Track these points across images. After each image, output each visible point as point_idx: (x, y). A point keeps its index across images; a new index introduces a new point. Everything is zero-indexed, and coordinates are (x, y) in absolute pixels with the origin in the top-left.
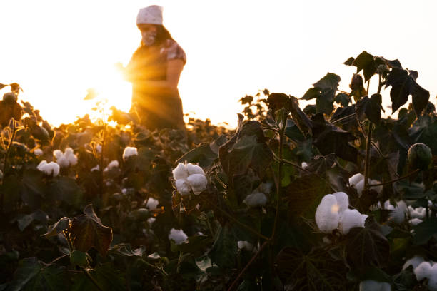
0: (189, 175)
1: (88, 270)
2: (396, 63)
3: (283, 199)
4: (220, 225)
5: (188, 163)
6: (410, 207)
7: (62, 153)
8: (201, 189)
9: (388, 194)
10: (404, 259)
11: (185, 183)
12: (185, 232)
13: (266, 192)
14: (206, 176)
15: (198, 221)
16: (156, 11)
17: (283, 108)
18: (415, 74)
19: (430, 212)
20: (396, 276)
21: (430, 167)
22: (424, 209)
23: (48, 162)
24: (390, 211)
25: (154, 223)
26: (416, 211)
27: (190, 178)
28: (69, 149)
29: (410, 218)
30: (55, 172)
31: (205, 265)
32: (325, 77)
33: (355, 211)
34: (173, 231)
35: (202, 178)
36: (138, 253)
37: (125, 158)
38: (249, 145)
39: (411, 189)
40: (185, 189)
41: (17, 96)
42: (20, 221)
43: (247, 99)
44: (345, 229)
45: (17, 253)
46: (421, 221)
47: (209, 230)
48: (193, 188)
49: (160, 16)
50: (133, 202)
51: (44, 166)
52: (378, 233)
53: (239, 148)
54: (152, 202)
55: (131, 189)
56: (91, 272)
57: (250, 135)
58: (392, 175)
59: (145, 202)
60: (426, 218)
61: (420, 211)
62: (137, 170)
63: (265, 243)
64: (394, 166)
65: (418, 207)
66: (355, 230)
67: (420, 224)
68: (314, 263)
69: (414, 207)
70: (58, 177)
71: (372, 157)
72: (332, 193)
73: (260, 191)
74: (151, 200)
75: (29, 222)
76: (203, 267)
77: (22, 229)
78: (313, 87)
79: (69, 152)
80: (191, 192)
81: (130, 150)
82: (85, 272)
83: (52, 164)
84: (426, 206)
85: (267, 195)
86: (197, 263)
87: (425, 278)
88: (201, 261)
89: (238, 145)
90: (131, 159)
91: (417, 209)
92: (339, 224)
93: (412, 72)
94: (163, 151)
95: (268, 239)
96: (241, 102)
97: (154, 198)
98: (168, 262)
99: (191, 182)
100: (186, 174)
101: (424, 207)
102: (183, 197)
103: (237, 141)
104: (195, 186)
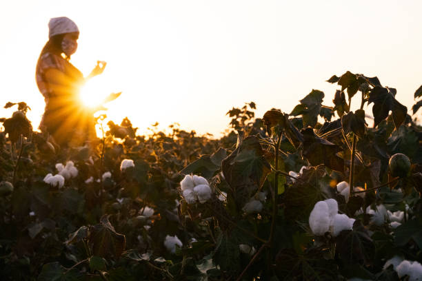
0: (195, 186)
1: (104, 273)
2: (375, 81)
3: (279, 205)
5: (194, 174)
6: (388, 211)
7: (63, 166)
8: (206, 198)
9: (370, 200)
10: (383, 259)
11: (192, 193)
12: (179, 238)
14: (210, 186)
15: (199, 227)
17: (278, 125)
18: (394, 91)
19: (407, 215)
20: (378, 275)
21: (409, 175)
22: (402, 213)
23: (53, 175)
24: (372, 215)
25: (150, 230)
26: (394, 215)
27: (196, 189)
28: (70, 163)
29: (389, 221)
30: (60, 184)
31: (205, 268)
32: (310, 94)
33: (344, 216)
35: (207, 188)
36: (146, 257)
37: (123, 169)
38: (249, 158)
39: (389, 194)
40: (192, 198)
42: (30, 230)
44: (336, 232)
45: (28, 259)
46: (400, 224)
47: (210, 236)
48: (199, 197)
50: (132, 210)
51: (49, 178)
52: (365, 235)
53: (240, 161)
55: (126, 199)
56: (106, 275)
57: (249, 149)
58: (374, 182)
59: (142, 210)
60: (404, 221)
61: (398, 215)
63: (263, 246)
64: (376, 174)
65: (396, 211)
66: (345, 233)
67: (399, 227)
68: (308, 262)
69: (392, 212)
71: (356, 166)
72: (323, 200)
73: (256, 199)
74: (147, 209)
75: (38, 231)
76: (204, 269)
77: (33, 237)
78: (300, 103)
79: (70, 166)
80: (198, 201)
81: (127, 163)
82: (102, 275)
83: (57, 176)
84: (403, 210)
85: (262, 202)
86: (198, 266)
87: (406, 275)
88: (200, 264)
89: (239, 159)
91: (395, 213)
92: (330, 227)
93: (391, 89)
94: (157, 162)
95: (265, 242)
96: (229, 114)
97: (149, 207)
98: (173, 265)
99: (197, 192)
100: (193, 185)
101: (402, 211)
102: (189, 206)
103: (238, 155)
104: (201, 196)
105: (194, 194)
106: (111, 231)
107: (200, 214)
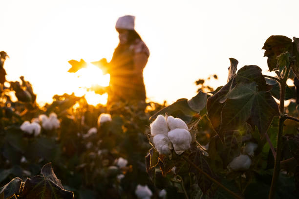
0: (169, 130)
4: (200, 191)
5: (169, 115)
7: (46, 118)
8: (184, 147)
11: (165, 139)
13: (250, 154)
14: (190, 131)
15: (171, 184)
16: (130, 19)
23: (31, 123)
25: (123, 179)
27: (171, 134)
28: (53, 115)
30: (36, 131)
34: (139, 187)
35: (185, 133)
37: (101, 123)
38: (247, 94)
40: (165, 147)
41: (3, 62)
43: (200, 82)
48: (174, 146)
49: (133, 23)
51: (26, 126)
53: (234, 98)
54: (122, 161)
57: (248, 82)
59: (116, 161)
62: (111, 134)
70: (39, 136)
73: (243, 153)
79: (53, 117)
80: (173, 150)
81: (104, 117)
83: (34, 124)
89: (232, 95)
90: (105, 124)
96: (196, 84)
97: (124, 158)
99: (172, 138)
100: (167, 130)
102: (161, 156)
103: (230, 91)
104: (178, 144)
105: (168, 141)
106: (54, 185)
107: (174, 169)
